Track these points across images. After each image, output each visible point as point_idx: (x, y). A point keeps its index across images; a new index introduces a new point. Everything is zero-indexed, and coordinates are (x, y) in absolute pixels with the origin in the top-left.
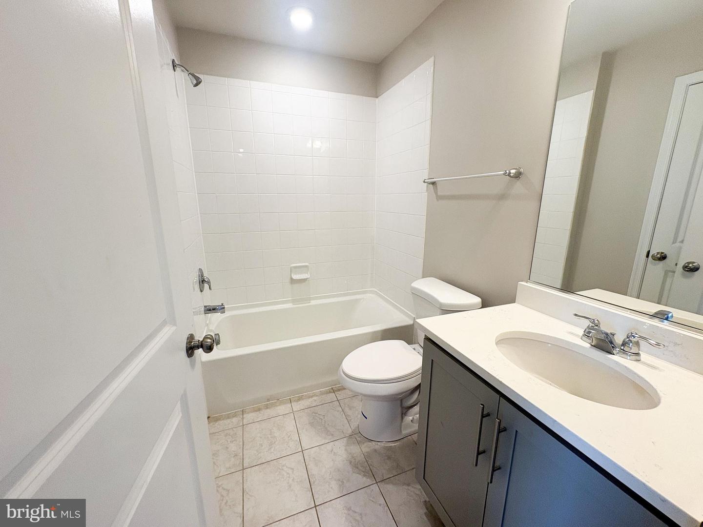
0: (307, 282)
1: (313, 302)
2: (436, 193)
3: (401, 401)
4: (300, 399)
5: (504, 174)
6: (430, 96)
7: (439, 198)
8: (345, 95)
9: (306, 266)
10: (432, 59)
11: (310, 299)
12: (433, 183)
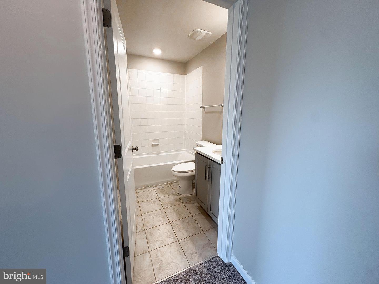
0: (158, 146)
1: (161, 154)
2: (205, 111)
3: (192, 181)
4: (156, 186)
5: (220, 106)
6: (202, 78)
7: (206, 113)
8: (173, 74)
9: (158, 140)
10: (202, 67)
11: (159, 153)
12: (204, 108)
